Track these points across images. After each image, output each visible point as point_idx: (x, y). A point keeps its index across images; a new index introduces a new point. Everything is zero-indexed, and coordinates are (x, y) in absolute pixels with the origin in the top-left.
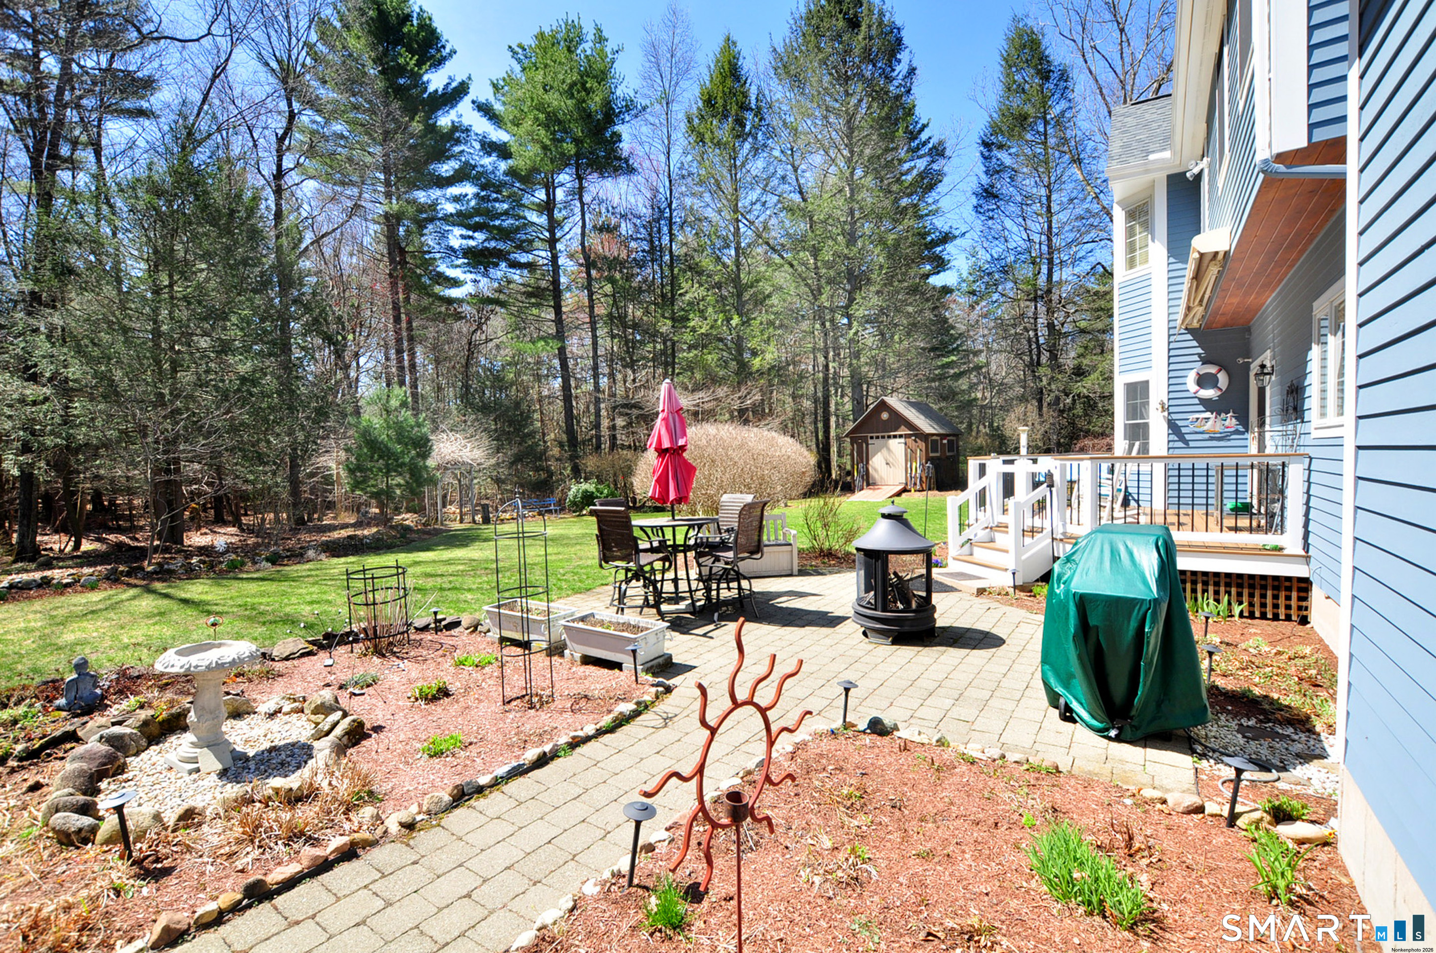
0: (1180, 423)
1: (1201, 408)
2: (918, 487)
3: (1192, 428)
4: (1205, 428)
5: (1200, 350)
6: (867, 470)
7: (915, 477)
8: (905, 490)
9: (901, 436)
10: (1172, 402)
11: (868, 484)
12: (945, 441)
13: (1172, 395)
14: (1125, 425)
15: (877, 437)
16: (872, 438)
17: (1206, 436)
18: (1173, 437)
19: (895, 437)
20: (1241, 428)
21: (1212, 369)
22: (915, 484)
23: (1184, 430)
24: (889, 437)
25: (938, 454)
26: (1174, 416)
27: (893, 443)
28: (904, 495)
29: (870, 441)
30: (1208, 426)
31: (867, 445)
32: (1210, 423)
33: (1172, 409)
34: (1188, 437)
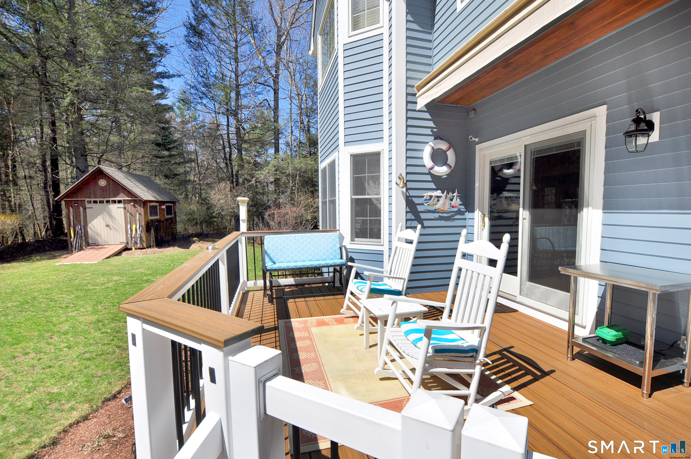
0: (416, 201)
1: (432, 186)
2: (138, 246)
3: (426, 207)
4: (437, 207)
5: (431, 124)
6: (86, 232)
7: (135, 237)
8: (126, 249)
9: (120, 202)
10: (411, 177)
11: (88, 244)
12: (164, 207)
13: (411, 169)
14: (352, 199)
15: (95, 202)
16: (90, 202)
17: (437, 215)
18: (410, 216)
19: (114, 202)
20: (462, 208)
21: (443, 146)
22: (136, 243)
23: (420, 208)
24: (108, 202)
25: (158, 217)
26: (412, 193)
27: (113, 207)
28: (124, 254)
29: (88, 205)
30: (439, 206)
31: (85, 209)
32: (442, 200)
33: (410, 185)
34: (423, 216)
